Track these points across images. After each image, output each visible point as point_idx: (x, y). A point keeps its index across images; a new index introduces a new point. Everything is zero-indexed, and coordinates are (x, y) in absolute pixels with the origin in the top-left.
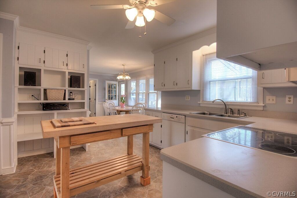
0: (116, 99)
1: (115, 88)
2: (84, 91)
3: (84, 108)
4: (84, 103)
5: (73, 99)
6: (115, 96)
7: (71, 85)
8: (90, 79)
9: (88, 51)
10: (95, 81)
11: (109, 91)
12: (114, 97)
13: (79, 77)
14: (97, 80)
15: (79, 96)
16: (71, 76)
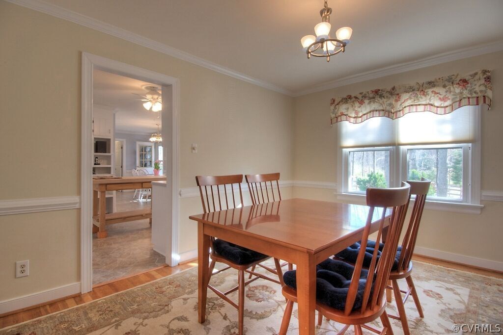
0: (151, 165)
1: (151, 151)
2: (110, 156)
3: (110, 173)
4: (110, 168)
5: (99, 164)
6: (151, 161)
7: (96, 150)
8: (116, 139)
9: (114, 115)
10: (122, 142)
11: (141, 155)
12: (148, 164)
13: (106, 142)
14: (124, 140)
15: (105, 161)
16: (96, 142)
